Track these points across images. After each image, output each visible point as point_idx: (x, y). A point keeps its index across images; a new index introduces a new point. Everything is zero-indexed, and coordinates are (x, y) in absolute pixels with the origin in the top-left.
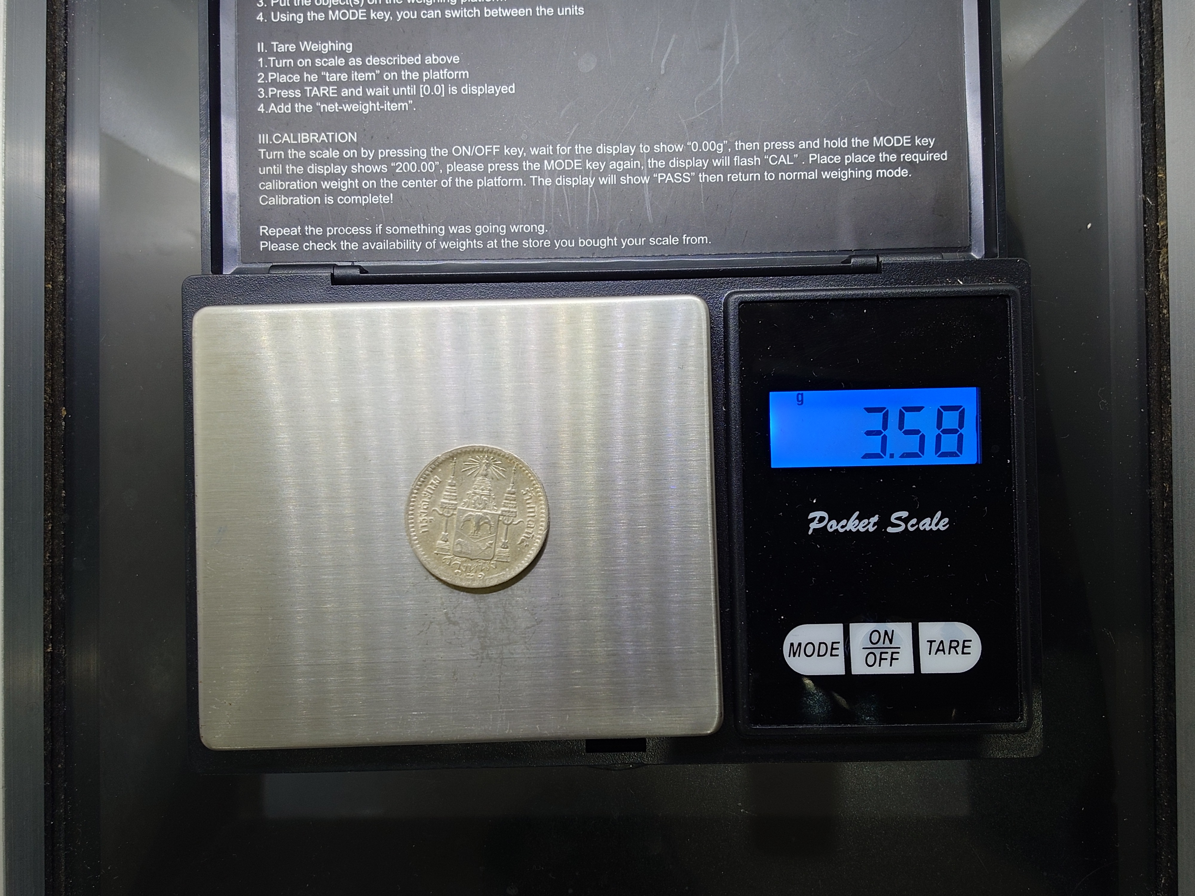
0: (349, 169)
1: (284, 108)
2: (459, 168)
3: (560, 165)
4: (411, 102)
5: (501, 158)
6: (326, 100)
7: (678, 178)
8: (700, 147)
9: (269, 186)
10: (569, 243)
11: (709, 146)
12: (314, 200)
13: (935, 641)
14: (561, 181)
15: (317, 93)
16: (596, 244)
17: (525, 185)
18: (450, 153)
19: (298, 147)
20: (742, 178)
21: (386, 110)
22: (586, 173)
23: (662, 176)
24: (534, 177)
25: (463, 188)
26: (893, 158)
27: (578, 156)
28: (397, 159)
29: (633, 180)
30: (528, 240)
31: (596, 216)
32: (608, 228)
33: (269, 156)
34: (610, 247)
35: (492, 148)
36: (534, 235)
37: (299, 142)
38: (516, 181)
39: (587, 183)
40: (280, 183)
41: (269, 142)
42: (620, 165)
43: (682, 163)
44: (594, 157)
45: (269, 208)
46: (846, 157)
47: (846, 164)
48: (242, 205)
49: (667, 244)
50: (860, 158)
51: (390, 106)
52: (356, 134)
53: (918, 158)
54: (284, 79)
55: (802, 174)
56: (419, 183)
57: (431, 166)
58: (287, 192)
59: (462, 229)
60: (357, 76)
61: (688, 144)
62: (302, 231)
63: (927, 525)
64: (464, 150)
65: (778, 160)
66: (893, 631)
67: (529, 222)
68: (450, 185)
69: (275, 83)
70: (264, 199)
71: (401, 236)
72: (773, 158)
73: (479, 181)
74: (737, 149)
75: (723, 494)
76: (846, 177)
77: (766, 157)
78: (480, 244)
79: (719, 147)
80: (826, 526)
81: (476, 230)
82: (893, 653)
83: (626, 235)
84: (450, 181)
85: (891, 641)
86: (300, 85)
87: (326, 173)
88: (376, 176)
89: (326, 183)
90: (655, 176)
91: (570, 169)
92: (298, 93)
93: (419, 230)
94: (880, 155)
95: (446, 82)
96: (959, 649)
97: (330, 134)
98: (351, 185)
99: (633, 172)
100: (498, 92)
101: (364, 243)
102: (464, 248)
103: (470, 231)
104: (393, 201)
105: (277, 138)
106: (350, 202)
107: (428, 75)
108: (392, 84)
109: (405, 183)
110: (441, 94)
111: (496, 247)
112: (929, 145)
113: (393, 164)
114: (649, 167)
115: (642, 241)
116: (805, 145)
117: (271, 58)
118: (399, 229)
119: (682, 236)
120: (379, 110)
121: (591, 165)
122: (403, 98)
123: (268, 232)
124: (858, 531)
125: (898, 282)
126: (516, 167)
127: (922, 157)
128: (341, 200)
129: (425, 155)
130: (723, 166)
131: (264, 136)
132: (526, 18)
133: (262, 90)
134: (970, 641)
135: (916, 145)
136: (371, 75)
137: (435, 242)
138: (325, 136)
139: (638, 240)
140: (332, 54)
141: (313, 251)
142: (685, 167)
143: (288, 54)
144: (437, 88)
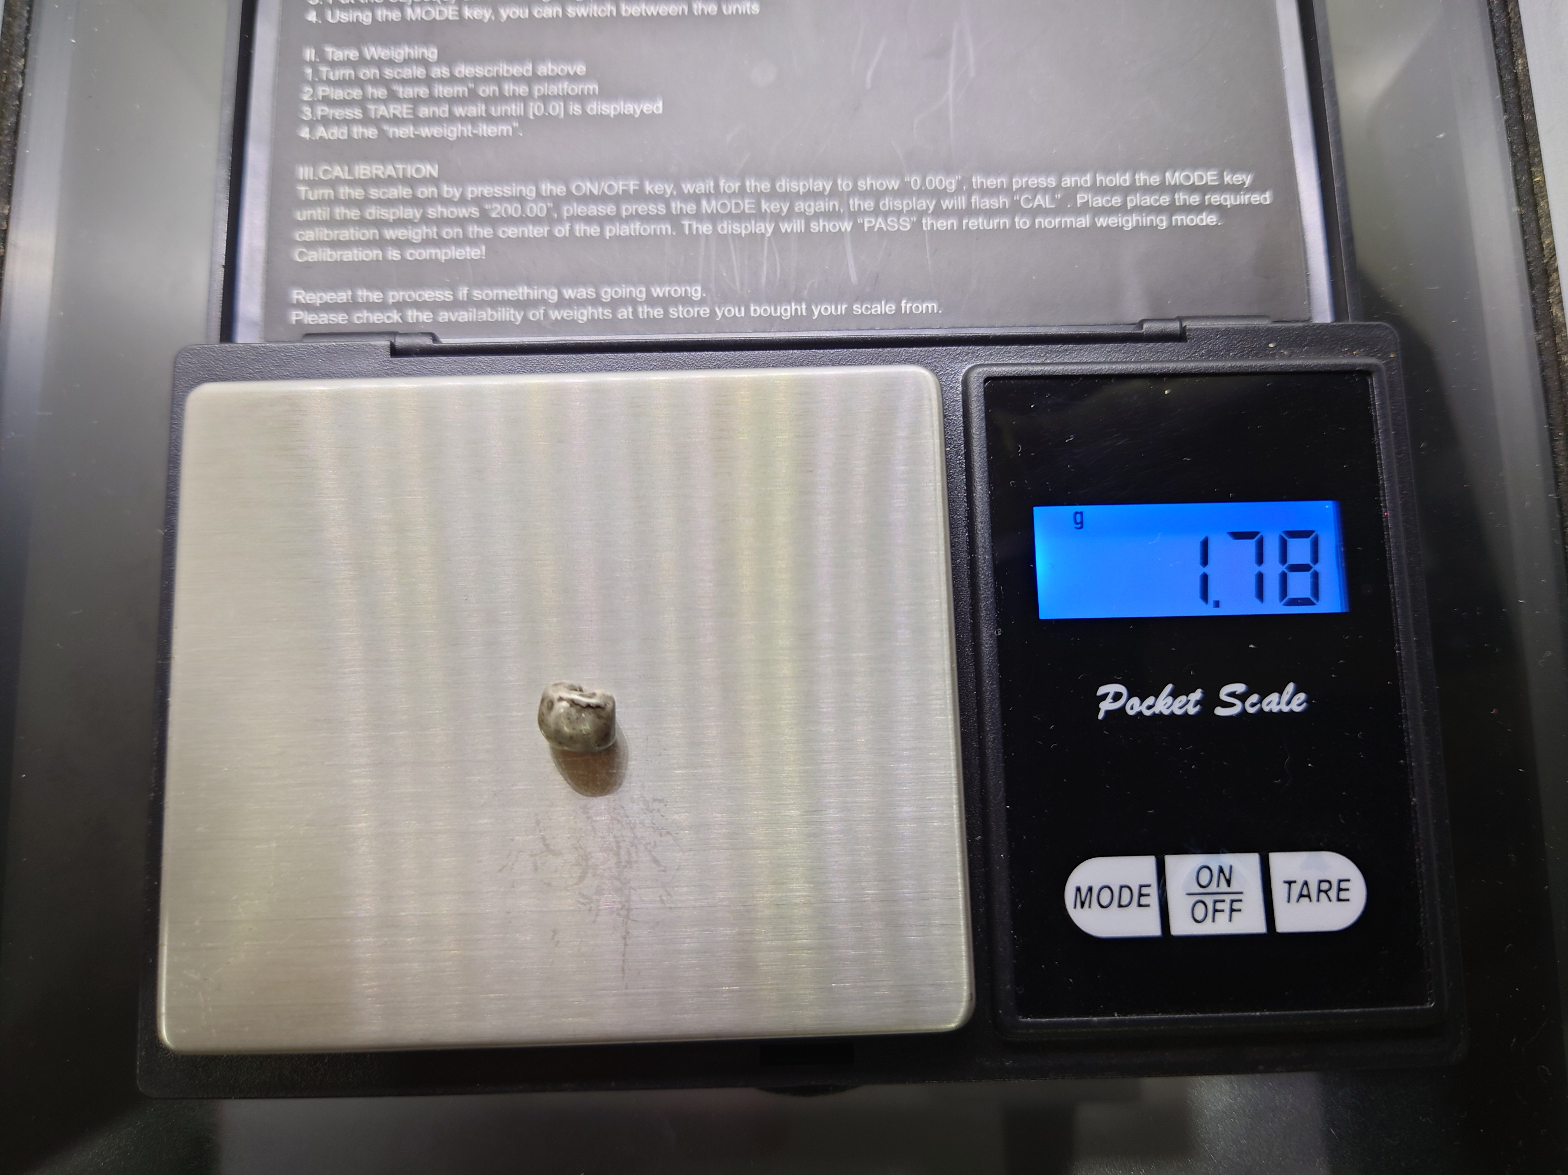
0: (424, 214)
1: (337, 133)
2: (579, 209)
3: (724, 205)
4: (516, 124)
5: (640, 196)
6: (396, 121)
7: (892, 225)
8: (924, 183)
9: (310, 235)
10: (737, 312)
11: (936, 183)
12: (374, 254)
13: (1295, 882)
14: (726, 227)
15: (385, 112)
16: (775, 312)
17: (674, 234)
18: (569, 191)
19: (353, 183)
20: (984, 225)
21: (480, 135)
22: (760, 216)
23: (870, 222)
24: (687, 223)
25: (587, 239)
26: (1194, 200)
27: (751, 195)
28: (494, 199)
29: (829, 226)
30: (677, 307)
31: (776, 275)
32: (793, 291)
33: (313, 195)
34: (796, 317)
35: (627, 185)
36: (686, 301)
37: (356, 177)
39: (763, 231)
40: (325, 232)
41: (313, 177)
42: (810, 206)
43: (898, 204)
44: (773, 195)
45: (308, 265)
46: (1128, 198)
47: (1129, 208)
48: (269, 261)
49: (879, 312)
50: (1149, 200)
51: (486, 130)
52: (437, 167)
53: (1229, 200)
54: (339, 94)
55: (1068, 220)
56: (523, 232)
57: (541, 209)
58: (335, 244)
59: (583, 293)
60: (441, 90)
61: (907, 179)
62: (354, 297)
63: (1274, 703)
64: (589, 187)
65: (1034, 202)
66: (1231, 867)
67: (679, 283)
68: (567, 235)
69: (327, 101)
70: (301, 254)
71: (495, 304)
72: (1027, 198)
73: (608, 228)
74: (975, 187)
75: (968, 660)
76: (1130, 224)
77: (1016, 198)
78: (607, 313)
79: (950, 183)
80: (1124, 707)
81: (603, 295)
82: (1233, 901)
83: (820, 301)
84: (568, 228)
85: (1229, 882)
86: (361, 103)
87: (392, 217)
88: (461, 222)
89: (391, 232)
90: (860, 221)
91: (739, 212)
92: (357, 113)
93: (521, 295)
94: (1176, 196)
95: (566, 98)
96: (1333, 894)
97: (400, 166)
98: (427, 233)
99: (829, 215)
100: (638, 112)
101: (442, 313)
102: (585, 319)
103: (594, 295)
104: (485, 256)
105: (326, 171)
106: (424, 257)
107: (539, 89)
108: (489, 101)
109: (504, 232)
110: (559, 115)
111: (631, 317)
112: (1244, 184)
113: (487, 207)
114: (852, 209)
115: (842, 308)
116: (1071, 182)
117: (324, 69)
118: (493, 294)
119: (900, 302)
120: (470, 135)
121: (769, 207)
122: (505, 118)
123: (304, 298)
124: (1172, 714)
125: (1212, 354)
126: (662, 209)
127: (1236, 200)
128: (411, 254)
129: (534, 194)
130: (956, 208)
131: (307, 169)
132: (679, 18)
133: (307, 110)
134: (1348, 880)
135: (1226, 183)
136: (460, 90)
137: (542, 311)
138: (393, 170)
139: (836, 308)
140: (408, 61)
141: (367, 324)
142: (902, 210)
143: (347, 63)
144: (553, 107)
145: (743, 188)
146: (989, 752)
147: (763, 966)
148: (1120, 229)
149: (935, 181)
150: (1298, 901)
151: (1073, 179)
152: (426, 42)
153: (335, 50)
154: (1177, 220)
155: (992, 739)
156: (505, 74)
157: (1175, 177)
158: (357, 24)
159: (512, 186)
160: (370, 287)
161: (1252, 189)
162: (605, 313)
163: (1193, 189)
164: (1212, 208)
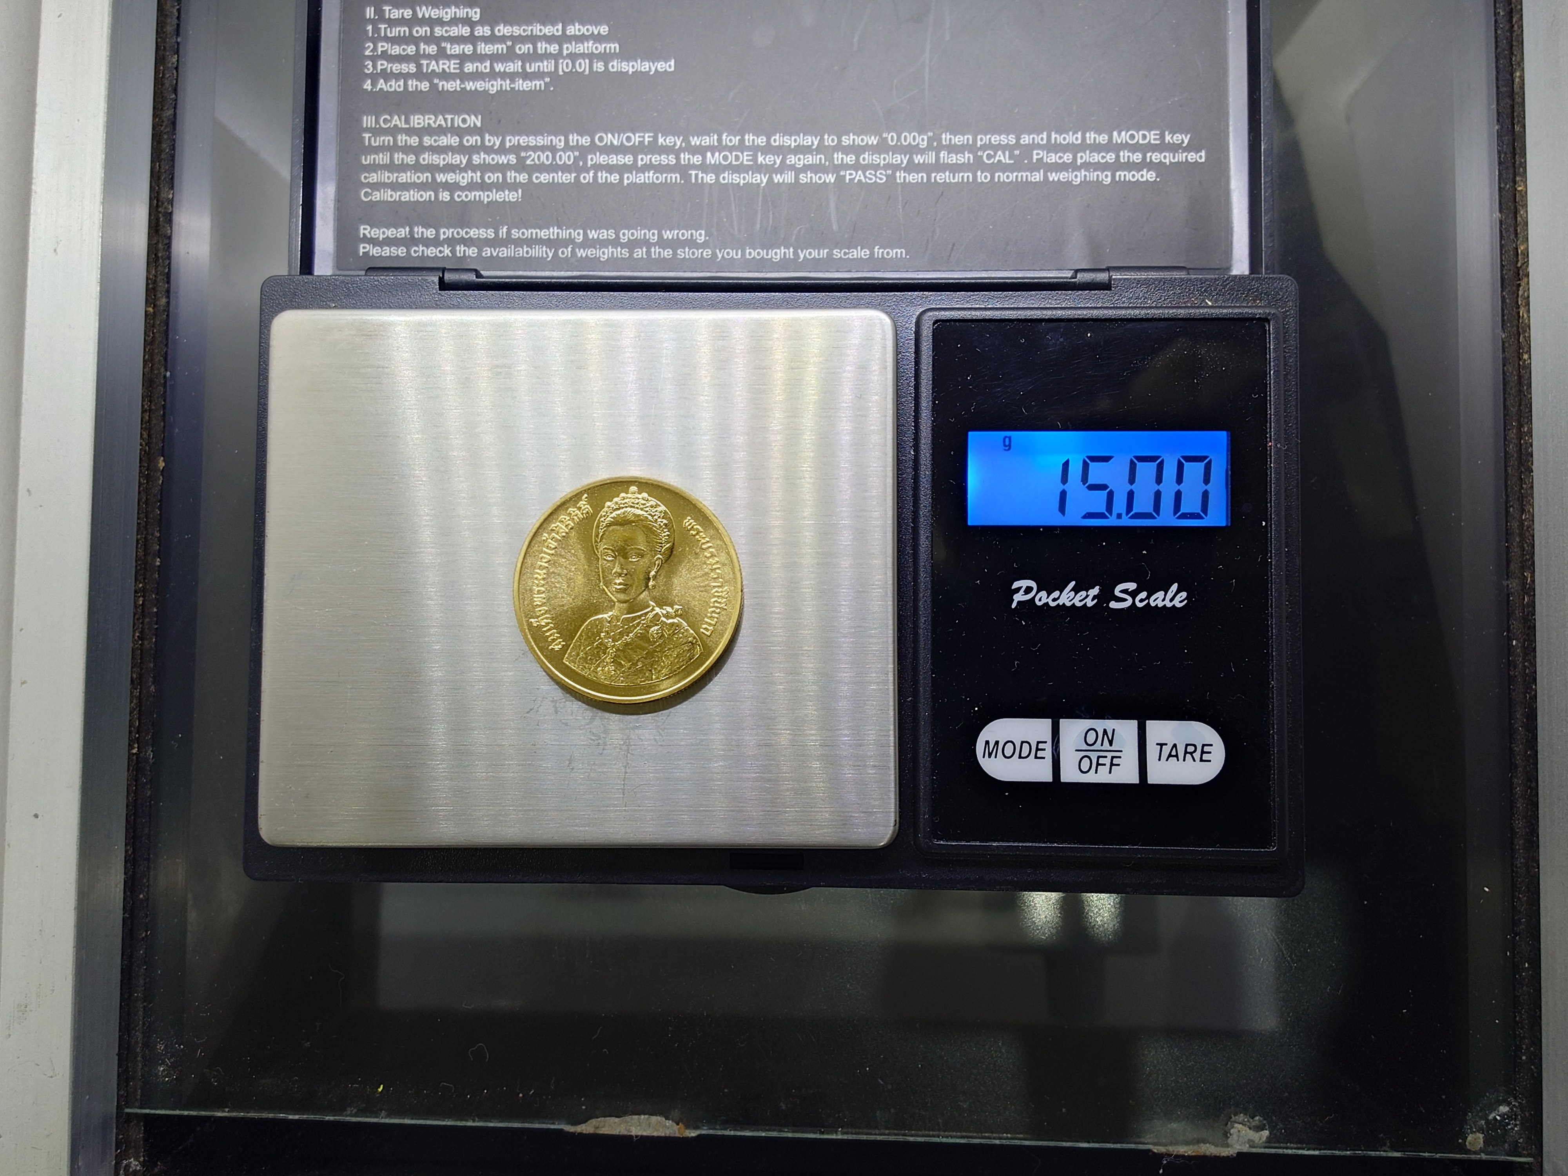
0: (470, 160)
1: (395, 86)
2: (602, 159)
3: (725, 158)
4: (547, 80)
5: (654, 148)
7: (870, 177)
8: (899, 139)
9: (374, 178)
10: (734, 254)
11: (910, 139)
12: (428, 195)
13: (1166, 744)
14: (727, 178)
15: (436, 68)
16: (767, 255)
17: (683, 182)
18: (593, 141)
19: (410, 132)
20: (949, 179)
21: (517, 89)
22: (757, 168)
23: (851, 174)
24: (693, 172)
25: (608, 185)
26: (1137, 157)
27: (749, 148)
28: (527, 148)
29: (815, 179)
30: (684, 249)
31: (768, 222)
32: (782, 236)
33: (375, 142)
34: (784, 259)
35: (643, 137)
36: (691, 243)
37: (412, 126)
38: (671, 177)
39: (759, 181)
40: (386, 175)
41: (376, 125)
42: (799, 159)
43: (877, 159)
44: (768, 149)
45: (373, 205)
46: (1079, 156)
47: (1079, 164)
48: (340, 201)
49: (855, 257)
50: (1097, 157)
52: (480, 117)
53: (1169, 158)
54: (396, 50)
55: (1024, 174)
56: (553, 178)
57: (569, 157)
58: (396, 186)
59: (607, 234)
60: (484, 48)
61: (884, 135)
62: (411, 233)
63: (1160, 599)
65: (994, 158)
66: (1113, 730)
67: (686, 226)
68: (591, 181)
70: (366, 194)
71: (531, 242)
72: (988, 155)
73: (626, 176)
74: (944, 143)
76: (1079, 179)
77: (979, 154)
78: (625, 253)
79: (923, 140)
81: (621, 236)
82: (1113, 757)
83: (805, 246)
84: (592, 175)
85: (1111, 743)
86: (416, 58)
87: (442, 163)
88: (502, 168)
89: (442, 176)
91: (738, 163)
92: (412, 68)
93: (552, 235)
94: (1121, 154)
95: (591, 57)
96: (1197, 755)
97: (449, 117)
98: (472, 178)
99: (815, 169)
100: (653, 69)
101: (485, 249)
102: (606, 257)
103: (614, 236)
104: (522, 199)
105: (386, 120)
106: (470, 199)
107: (569, 48)
108: (525, 58)
109: (537, 178)
110: (585, 71)
111: (645, 256)
112: (1183, 144)
113: (523, 155)
114: (836, 162)
115: (824, 253)
116: (1029, 140)
117: (382, 27)
118: (528, 233)
119: (874, 248)
120: (508, 89)
121: (765, 160)
122: (539, 75)
123: (370, 233)
124: (1074, 605)
125: (1132, 302)
126: (672, 160)
127: (1174, 158)
128: (459, 196)
129: (563, 144)
130: (926, 162)
131: (370, 118)
133: (369, 63)
134: (1211, 746)
135: (1166, 142)
136: (500, 48)
137: (570, 250)
138: (443, 120)
139: (819, 252)
140: (455, 21)
141: (423, 258)
142: (879, 164)
143: (401, 22)
144: (580, 64)
145: (742, 143)
146: (921, 631)
148: (1069, 183)
149: (909, 137)
151: (1030, 138)
152: (470, 3)
153: (391, 9)
154: (1120, 176)
156: (538, 35)
157: (1119, 137)
159: (544, 137)
161: (1189, 148)
162: (623, 252)
163: (1135, 148)
164: (1151, 166)
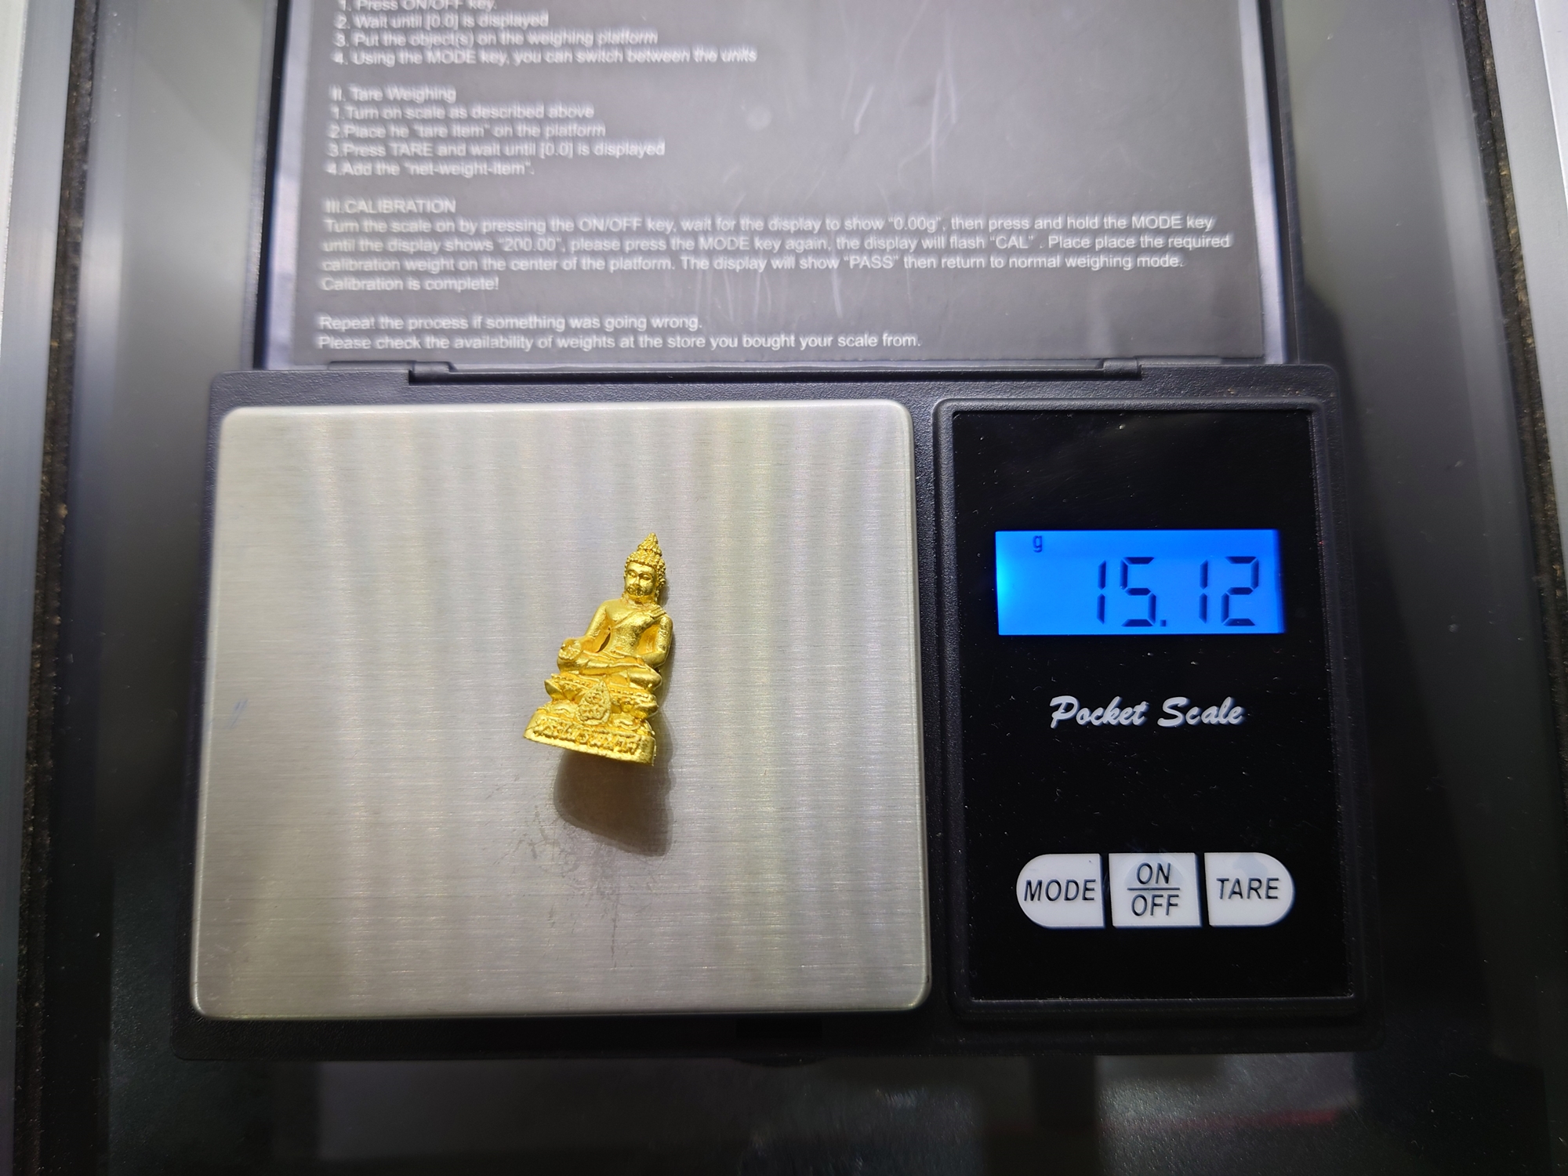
0: (442, 246)
1: (362, 169)
2: (585, 244)
3: (720, 242)
4: (528, 163)
5: (642, 232)
6: (417, 158)
7: (876, 262)
8: (906, 224)
9: (336, 265)
10: (730, 342)
11: (917, 224)
12: (394, 284)
13: (1228, 880)
14: (721, 263)
15: (407, 150)
16: (766, 343)
17: (673, 268)
18: (576, 227)
19: (378, 216)
20: (960, 265)
21: (495, 172)
22: (754, 252)
23: (856, 260)
24: (685, 258)
25: (593, 272)
26: (1158, 242)
27: (746, 233)
28: (507, 233)
29: (817, 264)
30: (676, 337)
31: (767, 308)
32: (783, 323)
33: (339, 228)
34: (785, 348)
35: (630, 222)
36: (684, 331)
37: (380, 211)
38: (661, 263)
39: (756, 267)
40: (351, 263)
41: (340, 210)
42: (800, 244)
43: (882, 243)
44: (766, 233)
45: (334, 294)
46: (1097, 241)
47: (1097, 250)
48: (299, 290)
49: (862, 345)
50: (1116, 242)
51: (500, 168)
52: (454, 202)
53: (1191, 243)
54: (363, 132)
55: (1040, 260)
56: (533, 265)
57: (551, 243)
58: (360, 274)
59: (588, 322)
60: (459, 130)
61: (890, 219)
62: (376, 323)
63: (1213, 716)
64: (596, 223)
65: (1007, 243)
66: (1169, 865)
67: (678, 314)
68: (574, 268)
69: (352, 138)
70: (328, 283)
71: (506, 332)
72: (1002, 239)
73: (612, 262)
74: (953, 228)
75: (934, 671)
76: (1098, 265)
77: (992, 238)
78: (610, 342)
79: (931, 224)
80: (1074, 717)
81: (607, 326)
82: (1170, 896)
83: (807, 333)
84: (575, 262)
85: (1167, 879)
86: (385, 141)
87: (412, 250)
88: (476, 255)
89: (412, 263)
90: (846, 258)
91: (734, 248)
92: (380, 150)
93: (531, 324)
94: (1142, 239)
95: (575, 139)
96: (1263, 892)
97: (420, 202)
98: (445, 265)
99: (818, 253)
100: (642, 154)
101: (457, 340)
102: (590, 347)
103: (599, 325)
104: (499, 287)
105: (351, 206)
106: (441, 287)
107: (550, 130)
108: (503, 140)
109: (515, 265)
110: (568, 154)
111: (632, 346)
112: (1205, 228)
113: (501, 241)
114: (839, 248)
115: (828, 341)
116: (1043, 224)
117: (350, 108)
118: (505, 322)
119: (882, 335)
120: (485, 173)
121: (761, 244)
122: (518, 158)
123: (331, 324)
124: (1119, 724)
125: (1165, 392)
126: (662, 245)
127: (1197, 243)
128: (430, 285)
129: (544, 229)
130: (935, 247)
131: (334, 203)
132: (681, 65)
133: (334, 146)
134: (1277, 880)
135: (1188, 227)
136: (476, 130)
137: (550, 340)
138: (414, 205)
139: (823, 340)
140: (429, 102)
141: (390, 350)
142: (886, 249)
143: (371, 103)
144: (563, 147)
145: (737, 227)
146: (950, 756)
147: (739, 948)
148: (1088, 269)
149: (917, 222)
150: (1230, 898)
151: (1045, 222)
152: (443, 83)
153: (360, 90)
154: (1141, 262)
155: (954, 743)
156: (519, 116)
157: (1141, 221)
158: (381, 66)
159: (524, 222)
160: (391, 314)
161: (1214, 232)
162: (609, 342)
163: (1158, 232)
164: (1175, 251)
